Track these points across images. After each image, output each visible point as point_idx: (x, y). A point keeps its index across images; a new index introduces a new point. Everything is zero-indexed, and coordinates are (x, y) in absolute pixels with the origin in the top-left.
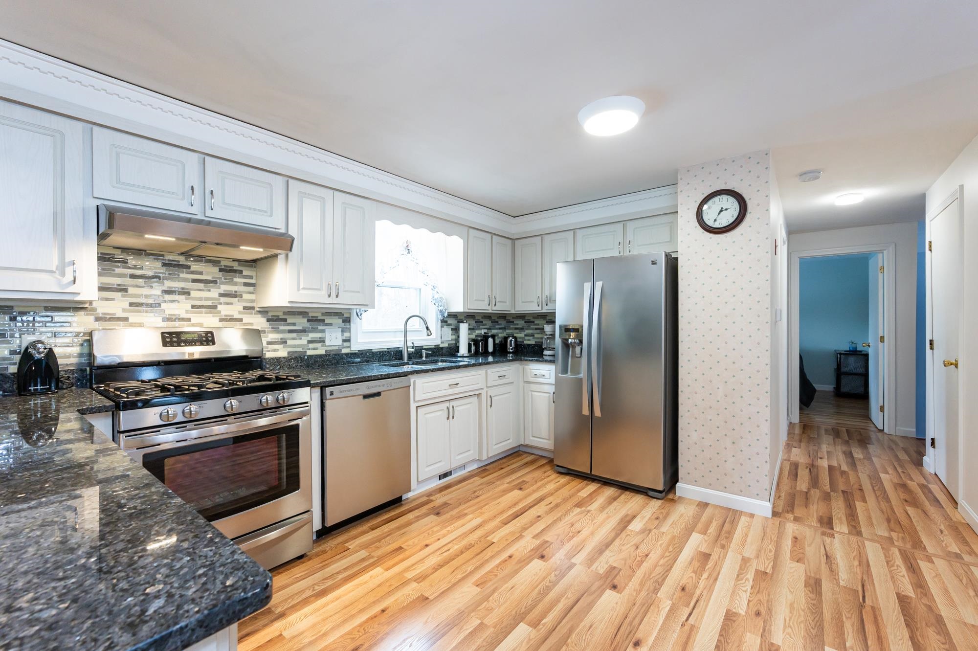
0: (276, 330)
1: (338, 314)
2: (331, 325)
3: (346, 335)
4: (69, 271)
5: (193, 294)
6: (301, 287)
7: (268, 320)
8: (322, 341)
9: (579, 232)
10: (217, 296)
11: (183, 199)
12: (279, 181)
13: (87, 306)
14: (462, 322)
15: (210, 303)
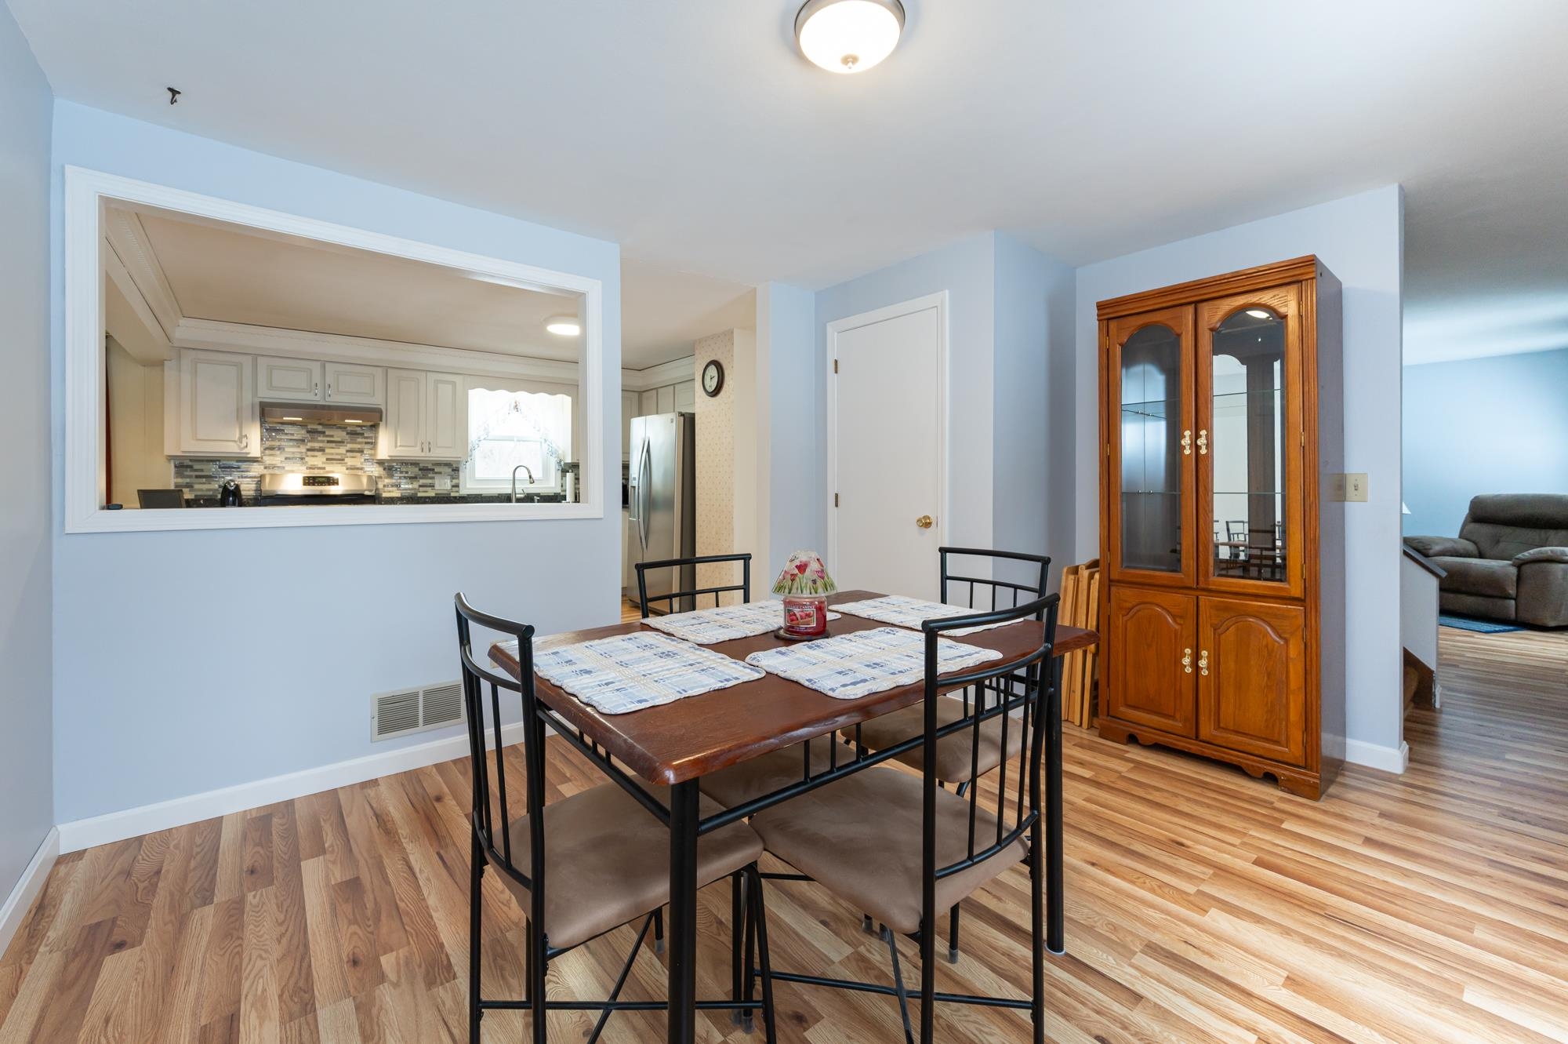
0: (391, 476)
1: (448, 464)
2: (440, 473)
3: (455, 481)
4: (244, 440)
5: (327, 451)
6: (399, 444)
7: (384, 469)
8: (432, 486)
9: (659, 390)
10: (344, 452)
11: (310, 392)
12: (379, 372)
13: (260, 459)
14: (568, 472)
15: (339, 457)
